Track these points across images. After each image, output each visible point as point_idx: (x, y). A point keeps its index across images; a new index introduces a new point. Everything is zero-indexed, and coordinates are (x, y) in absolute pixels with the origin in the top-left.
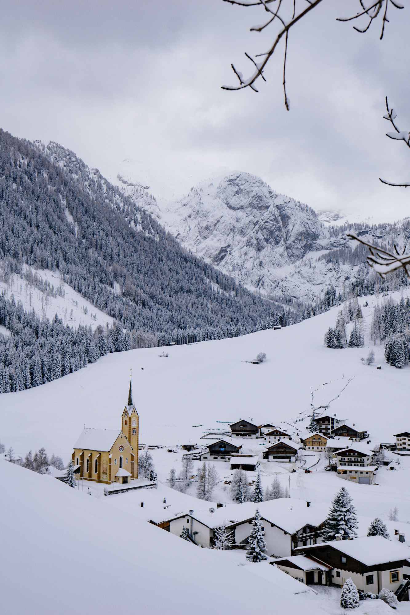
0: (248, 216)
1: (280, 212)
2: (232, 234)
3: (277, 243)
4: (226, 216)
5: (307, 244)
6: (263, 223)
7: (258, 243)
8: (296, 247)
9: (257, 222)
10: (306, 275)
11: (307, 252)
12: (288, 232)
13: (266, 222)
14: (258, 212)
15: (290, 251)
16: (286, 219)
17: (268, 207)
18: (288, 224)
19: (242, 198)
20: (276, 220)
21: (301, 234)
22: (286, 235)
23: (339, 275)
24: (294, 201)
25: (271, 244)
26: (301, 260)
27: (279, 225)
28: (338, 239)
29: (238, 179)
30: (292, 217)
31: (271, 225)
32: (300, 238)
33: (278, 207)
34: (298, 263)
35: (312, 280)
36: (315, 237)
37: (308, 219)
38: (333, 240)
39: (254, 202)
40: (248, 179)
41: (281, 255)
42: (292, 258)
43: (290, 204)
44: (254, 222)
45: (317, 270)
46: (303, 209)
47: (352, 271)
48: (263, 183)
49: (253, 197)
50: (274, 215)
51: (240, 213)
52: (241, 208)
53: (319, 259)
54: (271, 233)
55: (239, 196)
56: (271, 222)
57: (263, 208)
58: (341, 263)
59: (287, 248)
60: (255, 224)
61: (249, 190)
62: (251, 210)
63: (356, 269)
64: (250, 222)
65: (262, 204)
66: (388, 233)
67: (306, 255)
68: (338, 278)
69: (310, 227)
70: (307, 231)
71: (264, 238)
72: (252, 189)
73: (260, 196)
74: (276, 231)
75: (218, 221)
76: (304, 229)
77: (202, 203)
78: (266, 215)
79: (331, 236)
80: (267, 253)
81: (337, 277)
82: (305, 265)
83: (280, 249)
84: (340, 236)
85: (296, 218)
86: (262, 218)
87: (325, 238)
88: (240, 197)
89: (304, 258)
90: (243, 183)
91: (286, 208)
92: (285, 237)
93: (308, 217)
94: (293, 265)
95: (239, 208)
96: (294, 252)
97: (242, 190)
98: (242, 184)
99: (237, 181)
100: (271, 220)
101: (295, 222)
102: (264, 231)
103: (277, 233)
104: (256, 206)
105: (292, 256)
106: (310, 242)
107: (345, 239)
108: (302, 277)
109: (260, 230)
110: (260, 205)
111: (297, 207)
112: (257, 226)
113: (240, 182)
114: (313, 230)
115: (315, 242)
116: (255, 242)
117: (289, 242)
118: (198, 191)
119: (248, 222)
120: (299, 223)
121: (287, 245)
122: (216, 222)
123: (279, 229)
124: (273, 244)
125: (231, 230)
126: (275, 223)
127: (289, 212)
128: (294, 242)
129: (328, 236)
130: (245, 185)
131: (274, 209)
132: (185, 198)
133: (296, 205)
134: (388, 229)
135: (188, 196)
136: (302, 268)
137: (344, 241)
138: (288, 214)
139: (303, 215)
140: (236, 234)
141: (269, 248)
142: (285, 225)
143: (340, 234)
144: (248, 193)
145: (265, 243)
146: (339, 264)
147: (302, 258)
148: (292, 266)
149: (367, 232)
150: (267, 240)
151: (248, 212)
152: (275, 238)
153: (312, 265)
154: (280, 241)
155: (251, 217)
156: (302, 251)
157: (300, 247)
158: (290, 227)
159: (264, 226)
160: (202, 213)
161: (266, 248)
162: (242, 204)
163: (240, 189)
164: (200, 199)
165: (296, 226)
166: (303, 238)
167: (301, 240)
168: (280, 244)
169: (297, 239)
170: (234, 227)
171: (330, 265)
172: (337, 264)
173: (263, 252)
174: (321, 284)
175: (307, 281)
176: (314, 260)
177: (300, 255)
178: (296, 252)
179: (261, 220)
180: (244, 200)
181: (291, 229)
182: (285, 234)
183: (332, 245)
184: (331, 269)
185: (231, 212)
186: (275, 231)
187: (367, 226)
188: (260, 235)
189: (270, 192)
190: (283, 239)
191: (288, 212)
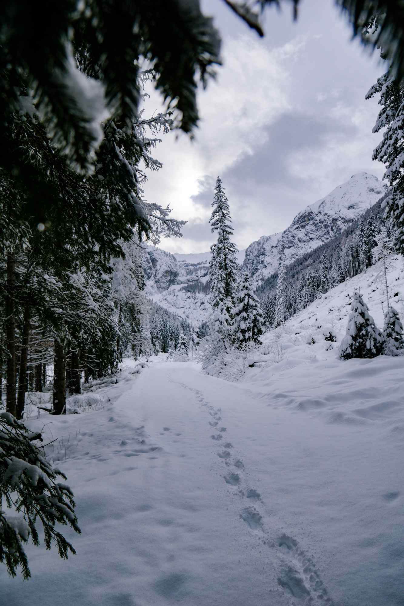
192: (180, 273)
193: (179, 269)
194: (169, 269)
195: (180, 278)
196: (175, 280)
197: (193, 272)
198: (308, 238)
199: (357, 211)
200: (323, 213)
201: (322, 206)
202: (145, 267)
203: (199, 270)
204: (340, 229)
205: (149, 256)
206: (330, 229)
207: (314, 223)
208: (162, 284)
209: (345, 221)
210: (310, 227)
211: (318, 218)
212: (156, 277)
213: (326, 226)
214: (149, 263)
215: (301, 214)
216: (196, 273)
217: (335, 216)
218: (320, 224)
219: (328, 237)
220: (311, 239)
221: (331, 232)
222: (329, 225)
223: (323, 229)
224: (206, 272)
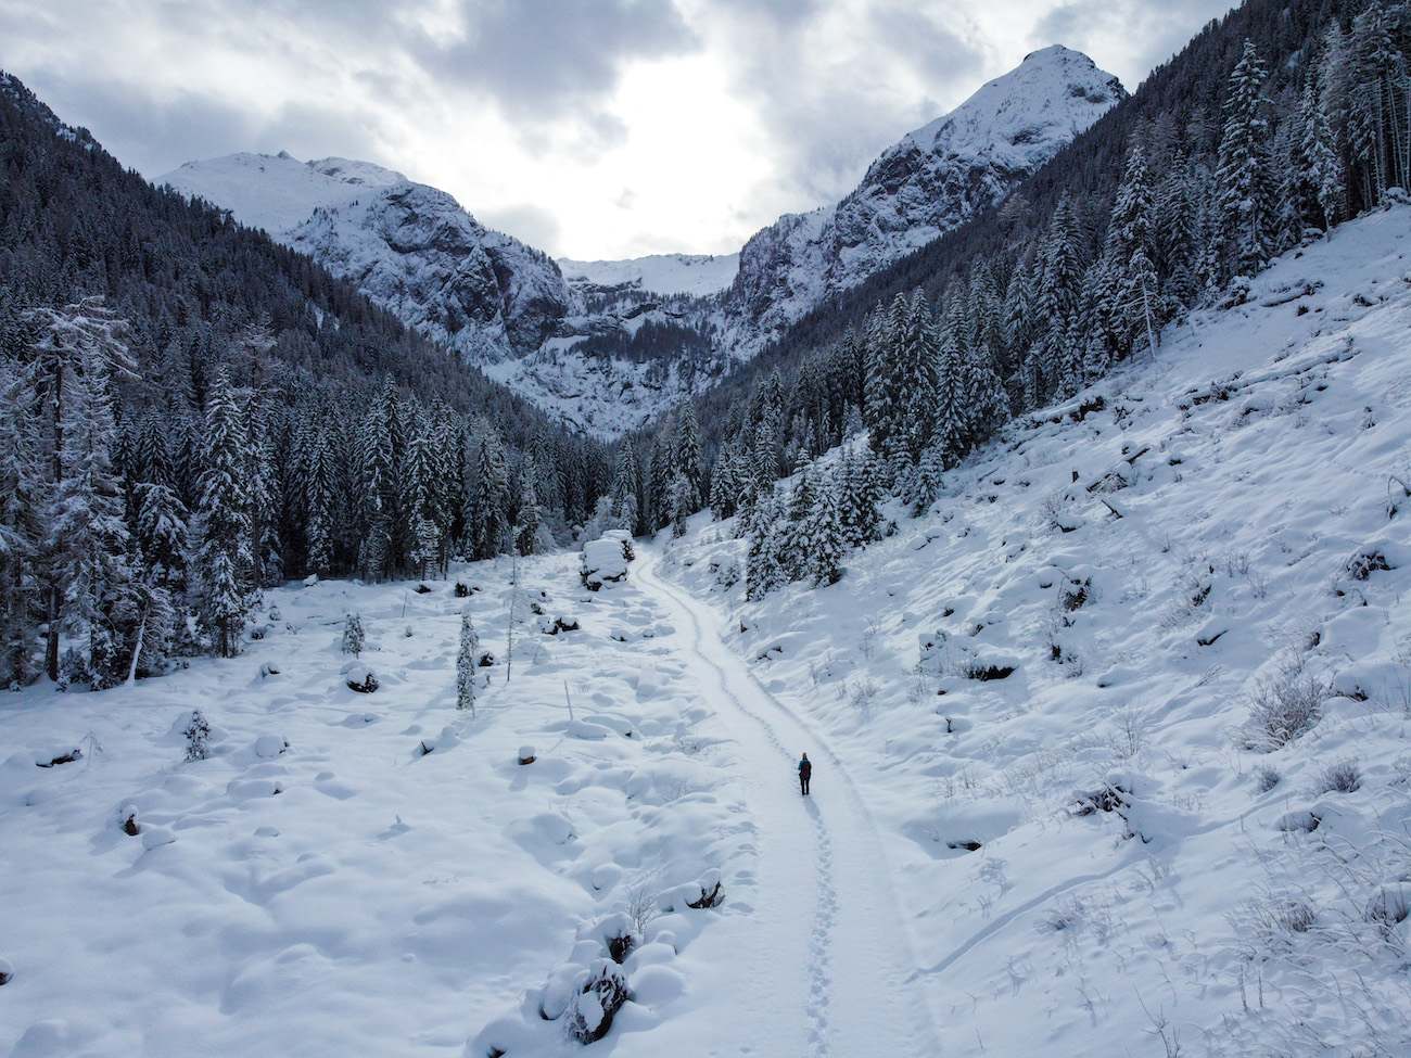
0: (431, 264)
1: (494, 261)
2: (398, 295)
3: (489, 317)
4: (386, 262)
5: (545, 321)
6: (460, 277)
7: (451, 316)
8: (525, 326)
9: (449, 276)
10: (546, 379)
11: (547, 338)
12: (509, 298)
13: (467, 276)
14: (449, 258)
15: (514, 333)
16: (506, 275)
17: (469, 250)
18: (509, 285)
19: (418, 231)
20: (484, 272)
21: (534, 303)
22: (507, 304)
23: (611, 380)
24: (520, 244)
25: (476, 318)
26: (536, 352)
27: (491, 282)
28: (603, 317)
29: (410, 195)
30: (517, 272)
31: (476, 283)
33: (489, 252)
34: (530, 357)
35: (559, 388)
36: (560, 310)
37: (546, 277)
38: (593, 317)
39: (442, 238)
40: (429, 197)
41: (497, 341)
42: (519, 346)
43: (512, 248)
44: (443, 276)
45: (567, 370)
46: (536, 259)
47: (635, 372)
48: (457, 206)
49: (439, 229)
50: (481, 264)
51: (414, 260)
52: (416, 249)
53: (571, 350)
54: (477, 296)
55: (411, 226)
56: (477, 277)
57: (459, 251)
58: (613, 358)
59: (508, 328)
61: (430, 216)
62: (437, 253)
63: (644, 368)
64: (434, 275)
65: (457, 243)
66: (693, 309)
67: (544, 344)
68: (610, 386)
69: (551, 291)
70: (545, 298)
71: (463, 307)
72: (438, 214)
73: (453, 229)
74: (487, 294)
75: (369, 270)
76: (541, 294)
77: (336, 234)
78: (467, 263)
79: (589, 312)
80: (470, 335)
81: (607, 383)
82: (545, 360)
83: (495, 330)
84: (606, 311)
85: (525, 273)
86: (459, 269)
87: (578, 313)
88: (414, 229)
89: (542, 349)
90: (420, 202)
91: (504, 255)
92: (504, 307)
93: (546, 273)
94: (521, 361)
95: (410, 250)
96: (523, 336)
97: (417, 216)
98: (417, 206)
99: (408, 199)
100: (477, 273)
101: (522, 281)
102: (464, 293)
103: (488, 299)
104: (446, 246)
105: (518, 343)
106: (551, 319)
107: (616, 317)
108: (540, 382)
109: (455, 291)
110: (453, 245)
111: (526, 254)
112: (449, 285)
113: (414, 201)
114: (557, 298)
115: (560, 320)
116: (446, 313)
117: (512, 317)
118: (328, 212)
119: (430, 274)
120: (530, 282)
121: (509, 322)
122: (364, 271)
123: (492, 291)
124: (480, 319)
125: (396, 287)
126: (485, 279)
127: (510, 262)
128: (521, 316)
129: (583, 310)
130: (423, 207)
131: (481, 252)
132: (301, 226)
133: (523, 251)
134: (692, 301)
135: (308, 222)
136: (539, 366)
137: (615, 321)
138: (509, 266)
139: (537, 269)
140: (407, 296)
141: (473, 327)
142: (504, 285)
143: (607, 308)
144: (430, 221)
145: (465, 316)
146: (609, 360)
147: (538, 348)
148: (519, 362)
149: (654, 307)
150: (469, 312)
151: (430, 257)
152: (484, 307)
153: (558, 361)
154: (494, 313)
155: (435, 267)
156: (538, 335)
157: (532, 327)
158: (514, 289)
159: (463, 284)
160: (336, 252)
161: (467, 326)
162: (418, 241)
163: (413, 213)
164: (332, 228)
165: (527, 288)
166: (539, 311)
168: (494, 320)
169: (527, 312)
170: (401, 283)
171: (593, 362)
172: (606, 360)
173: (463, 334)
174: (578, 396)
175: (550, 391)
176: (561, 351)
177: (534, 342)
178: (527, 337)
179: (455, 273)
180: (421, 236)
181: (515, 293)
182: (503, 301)
183: (593, 327)
184: (594, 369)
185: (396, 255)
186: (483, 293)
187: (654, 296)
188: (454, 300)
189: (473, 224)
190: (499, 311)
191: (508, 263)
192: (571, 306)
193: (568, 296)
194: (541, 296)
195: (570, 320)
196: (558, 326)
197: (604, 307)
198: (903, 220)
199: (1036, 147)
200: (946, 154)
201: (944, 135)
202: (479, 289)
203: (621, 302)
204: (993, 196)
205: (487, 260)
206: (962, 196)
207: (920, 181)
208: (523, 334)
209: (1006, 174)
210: (909, 191)
211: (932, 167)
212: (508, 315)
213: (952, 189)
214: (489, 278)
215: (888, 156)
216: (612, 309)
217: (978, 162)
218: (936, 184)
219: (957, 216)
220: (911, 222)
221: (965, 204)
222: (962, 184)
223: (945, 197)
224: (637, 306)
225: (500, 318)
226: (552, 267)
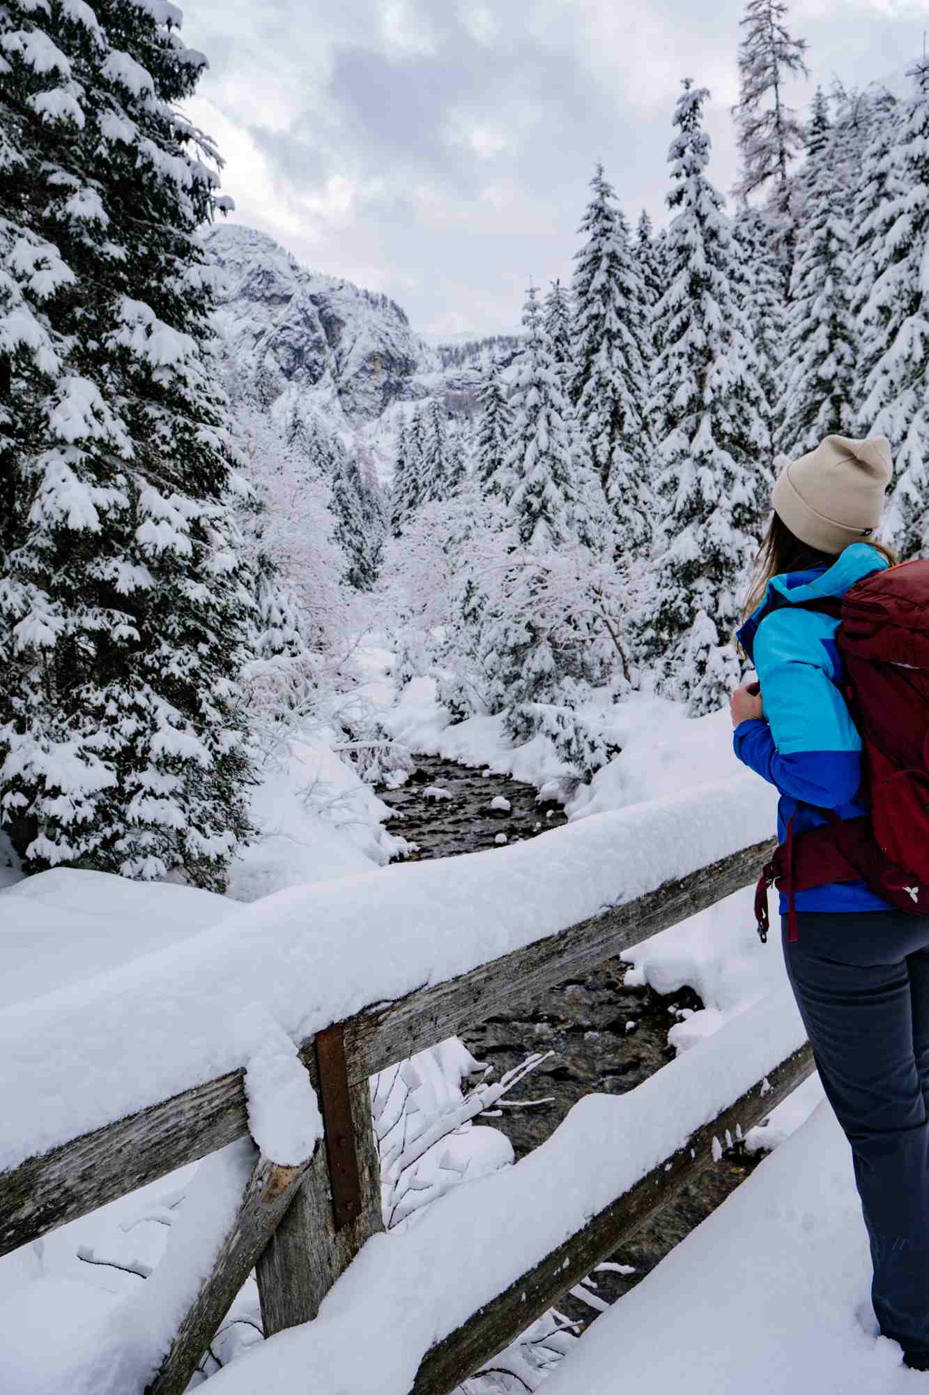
0: (239, 318)
1: (320, 311)
3: (315, 379)
5: (388, 381)
6: (276, 331)
8: (361, 387)
9: (262, 333)
11: (391, 402)
12: (340, 355)
13: (285, 328)
14: (264, 310)
15: (348, 398)
16: (335, 327)
17: (287, 298)
18: (341, 338)
20: (307, 321)
21: (372, 358)
22: (338, 363)
24: (353, 286)
25: (298, 381)
26: (377, 420)
27: (316, 334)
28: (464, 371)
29: (215, 239)
30: (349, 321)
31: (296, 336)
32: (370, 366)
33: (313, 299)
34: (370, 426)
36: (407, 366)
37: (388, 325)
38: (452, 373)
39: (254, 284)
40: (238, 238)
41: (326, 408)
42: (354, 415)
43: (343, 293)
44: (257, 332)
46: (374, 303)
48: (274, 246)
49: (250, 274)
50: (303, 310)
54: (298, 353)
56: (298, 328)
57: (276, 300)
59: (340, 392)
60: (257, 337)
61: (240, 261)
62: (247, 305)
64: (244, 332)
65: (273, 291)
67: (387, 409)
69: (396, 343)
70: (387, 351)
71: (282, 368)
72: (250, 257)
73: (268, 273)
74: (310, 350)
76: (381, 346)
78: (283, 313)
79: (445, 366)
80: (291, 403)
82: (388, 429)
83: (324, 392)
84: (467, 363)
85: (360, 322)
86: (275, 321)
87: (431, 370)
89: (384, 416)
90: (226, 245)
91: (333, 301)
92: (334, 366)
93: (387, 320)
94: (358, 433)
96: (359, 401)
97: (224, 262)
98: (224, 250)
99: (212, 243)
100: (297, 324)
101: (357, 333)
102: (281, 350)
103: (313, 355)
104: (259, 295)
105: (353, 410)
106: (395, 378)
107: (480, 370)
109: (271, 350)
110: (268, 294)
111: (361, 298)
112: (263, 341)
113: (220, 245)
114: (403, 350)
115: (407, 378)
117: (344, 378)
119: (239, 331)
120: (366, 332)
121: (341, 385)
123: (318, 346)
124: (303, 382)
126: (307, 331)
127: (338, 308)
128: (356, 376)
129: (438, 364)
130: (232, 251)
131: (303, 300)
133: (357, 295)
136: (381, 437)
137: (479, 375)
138: (338, 315)
139: (376, 317)
141: (294, 392)
142: (333, 340)
143: (468, 360)
144: (240, 266)
145: (284, 380)
147: (379, 416)
148: (354, 434)
150: (289, 373)
151: (239, 310)
152: (308, 367)
154: (321, 374)
155: (246, 322)
156: (379, 397)
157: (371, 389)
158: (346, 344)
159: (280, 339)
161: (286, 393)
163: (219, 260)
165: (363, 340)
166: (379, 368)
167: (373, 371)
168: (321, 382)
169: (364, 369)
172: (468, 422)
173: (279, 404)
177: (373, 408)
178: (364, 402)
179: (270, 327)
181: (349, 348)
182: (333, 358)
183: (450, 385)
186: (306, 349)
188: (270, 362)
189: (294, 268)
190: (328, 372)
191: (338, 311)
192: (421, 361)
193: (417, 349)
194: (381, 348)
195: (418, 379)
196: (405, 386)
197: (463, 358)
202: (301, 343)
203: (485, 349)
205: (312, 309)
208: (359, 398)
212: (340, 375)
214: (313, 328)
216: (474, 360)
224: (507, 354)
225: (331, 381)
226: (395, 313)
